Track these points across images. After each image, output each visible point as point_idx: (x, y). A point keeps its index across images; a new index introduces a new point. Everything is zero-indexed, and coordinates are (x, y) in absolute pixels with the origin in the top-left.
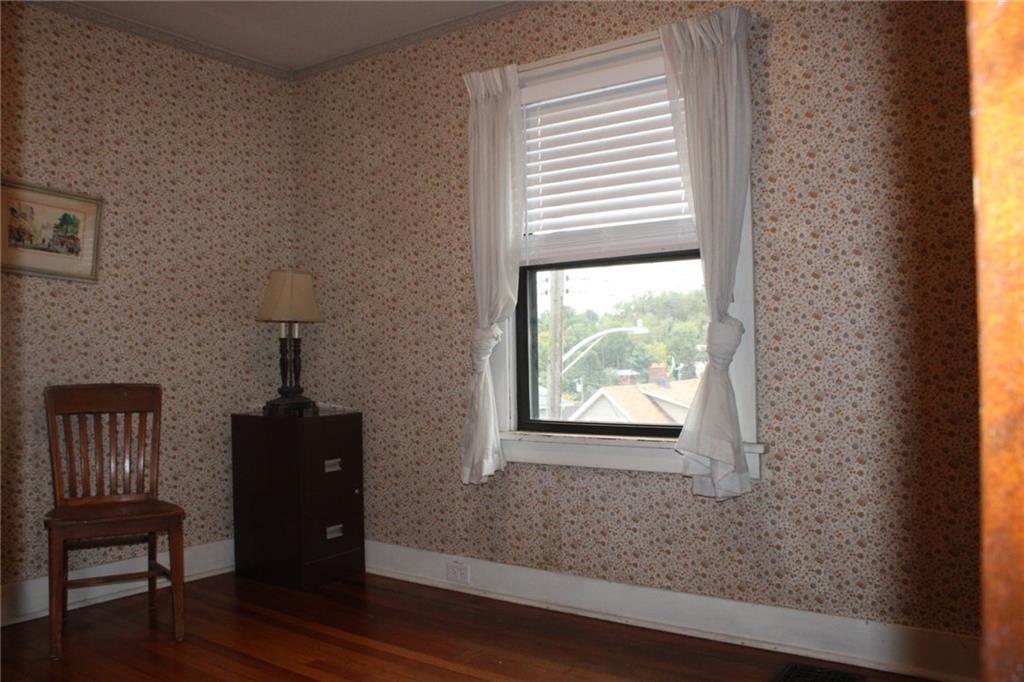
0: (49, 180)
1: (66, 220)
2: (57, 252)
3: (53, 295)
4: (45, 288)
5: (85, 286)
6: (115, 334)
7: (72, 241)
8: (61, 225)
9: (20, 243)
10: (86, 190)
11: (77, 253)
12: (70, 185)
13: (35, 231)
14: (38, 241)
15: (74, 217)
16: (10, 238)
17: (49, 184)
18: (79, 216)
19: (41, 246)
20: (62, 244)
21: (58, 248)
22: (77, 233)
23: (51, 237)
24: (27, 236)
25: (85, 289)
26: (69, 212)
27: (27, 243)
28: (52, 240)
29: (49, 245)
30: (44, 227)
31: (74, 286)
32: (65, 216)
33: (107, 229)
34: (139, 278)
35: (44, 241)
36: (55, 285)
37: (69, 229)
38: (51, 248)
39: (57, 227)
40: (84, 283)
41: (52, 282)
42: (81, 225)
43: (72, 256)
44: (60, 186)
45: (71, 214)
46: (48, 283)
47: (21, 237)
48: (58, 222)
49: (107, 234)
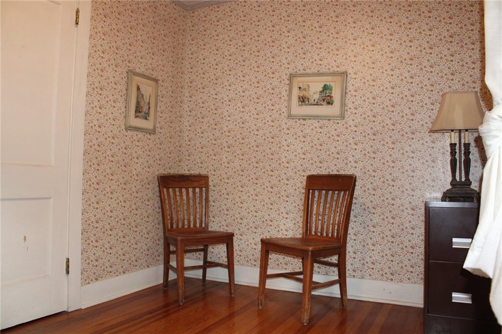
0: (319, 69)
1: (326, 88)
2: (322, 105)
3: (321, 128)
4: (317, 125)
5: (338, 121)
6: (354, 147)
7: (329, 98)
8: (323, 90)
9: (304, 103)
10: (338, 69)
11: (332, 104)
12: (329, 69)
13: (310, 96)
14: (312, 101)
15: (330, 85)
16: (299, 101)
17: (318, 71)
18: (332, 84)
19: (313, 103)
20: (324, 100)
21: (321, 103)
22: (331, 93)
23: (318, 98)
24: (306, 99)
25: (338, 123)
26: (327, 83)
27: (307, 102)
28: (319, 99)
29: (317, 102)
30: (314, 93)
31: (331, 122)
32: (325, 85)
33: (350, 88)
34: (369, 113)
35: (314, 100)
36: (322, 122)
37: (327, 92)
38: (318, 103)
39: (321, 92)
40: (337, 120)
41: (320, 121)
42: (333, 89)
43: (330, 106)
44: (325, 70)
45: (328, 84)
46: (318, 122)
47: (304, 100)
48: (322, 89)
49: (350, 91)
